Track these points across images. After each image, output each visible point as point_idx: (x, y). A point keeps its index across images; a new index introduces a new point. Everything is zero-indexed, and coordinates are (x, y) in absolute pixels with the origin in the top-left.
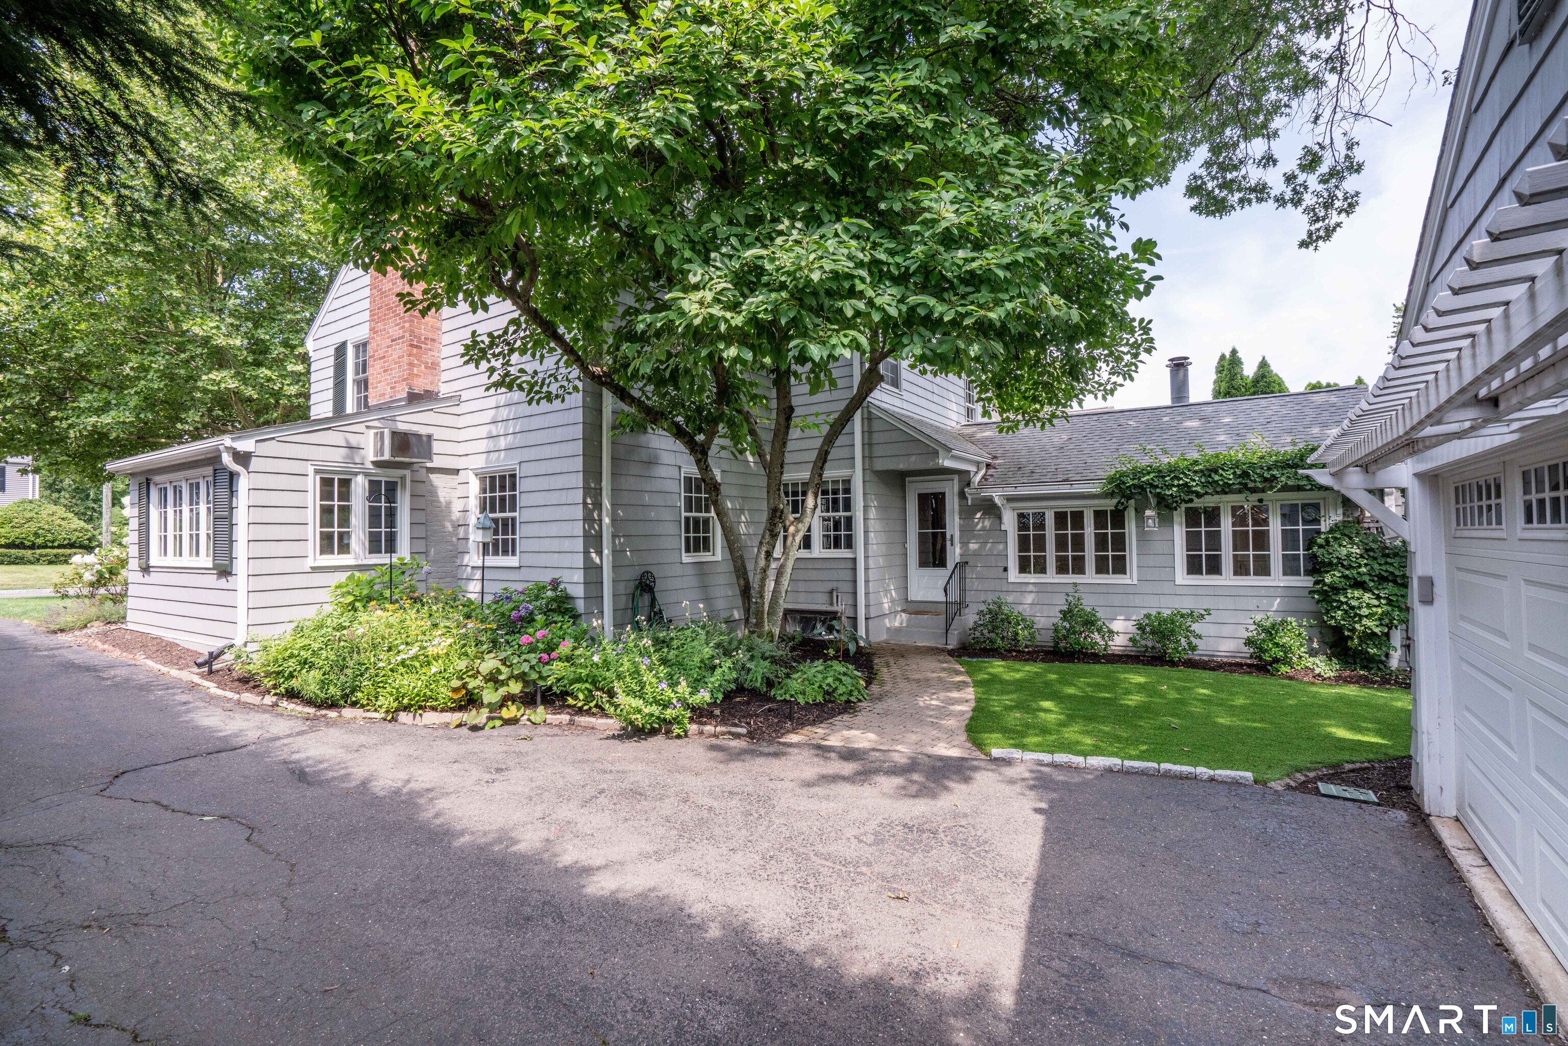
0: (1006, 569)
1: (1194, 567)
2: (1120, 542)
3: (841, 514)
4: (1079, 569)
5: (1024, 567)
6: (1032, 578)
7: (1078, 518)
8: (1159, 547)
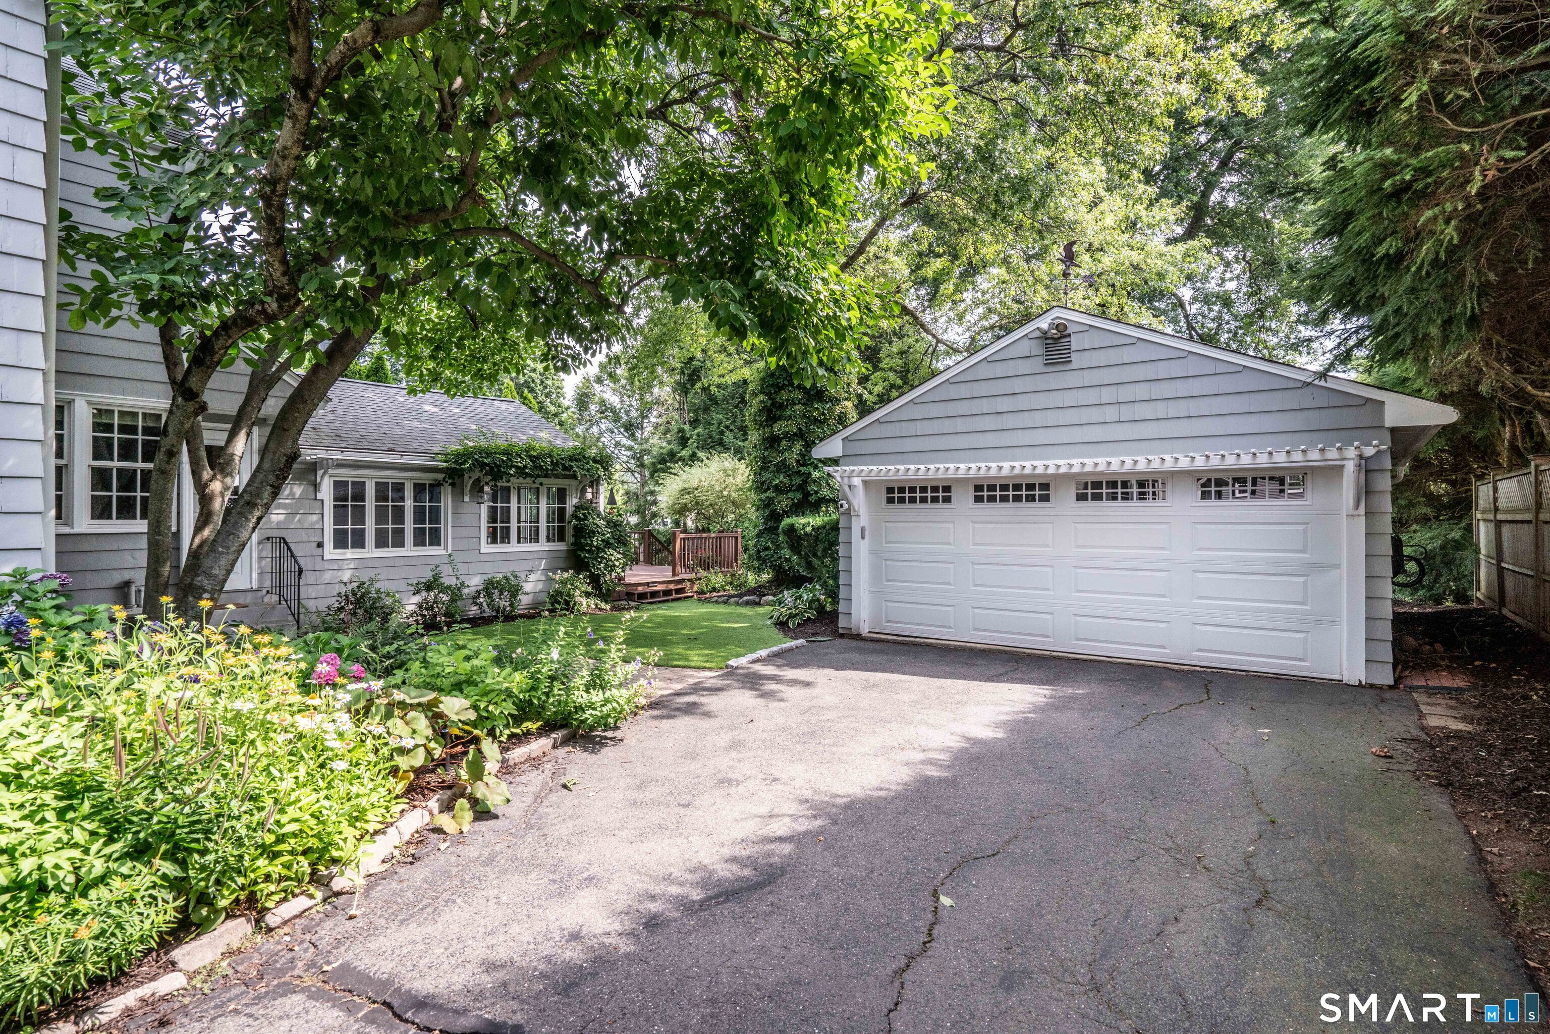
0: (320, 545)
1: (493, 538)
2: (435, 515)
3: (140, 465)
4: (399, 543)
5: (340, 541)
6: (350, 553)
7: (399, 488)
8: (468, 519)
